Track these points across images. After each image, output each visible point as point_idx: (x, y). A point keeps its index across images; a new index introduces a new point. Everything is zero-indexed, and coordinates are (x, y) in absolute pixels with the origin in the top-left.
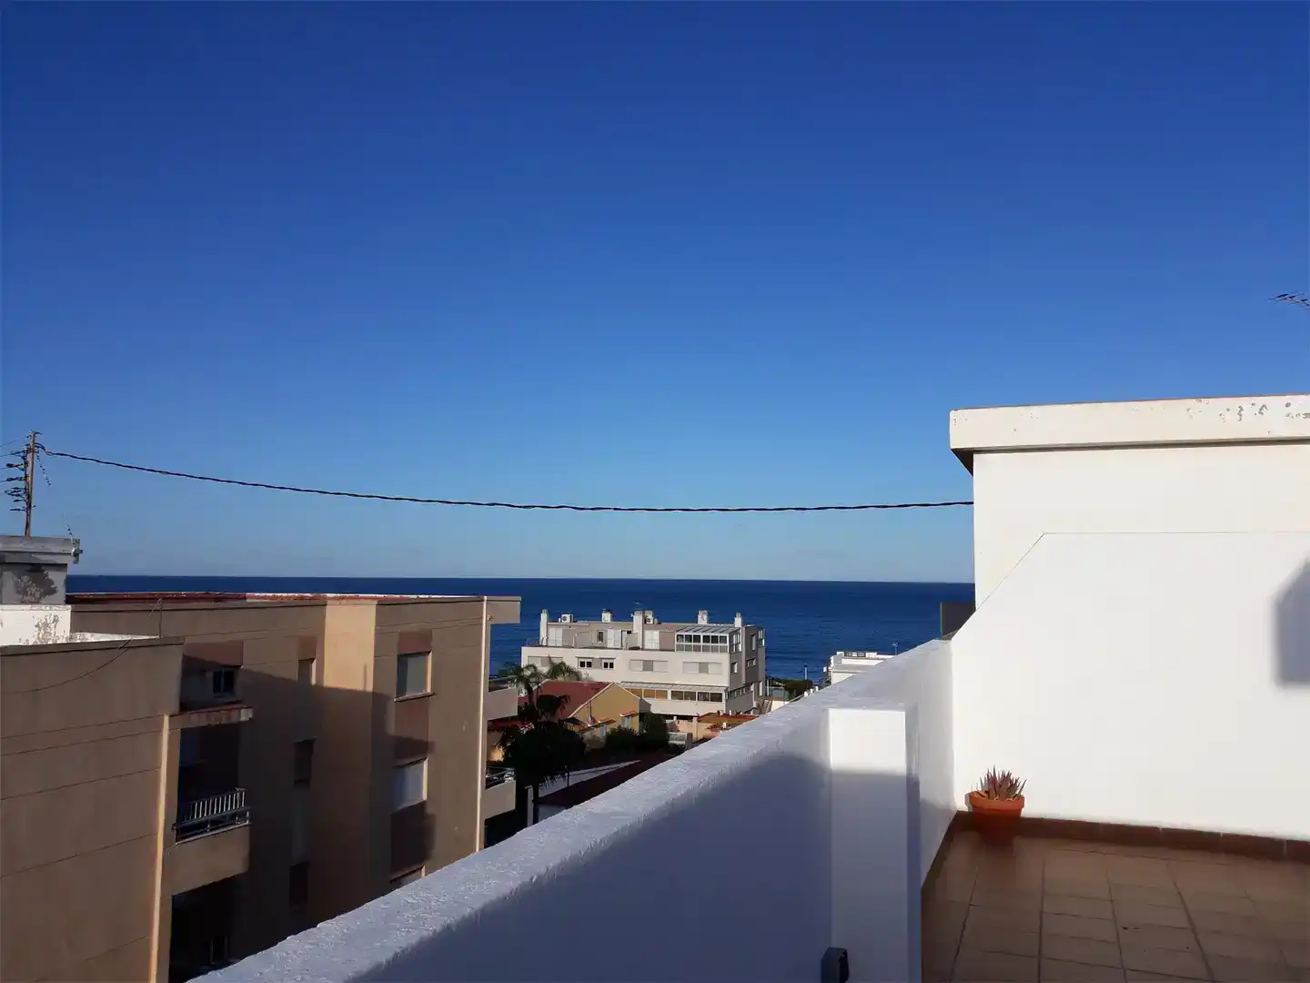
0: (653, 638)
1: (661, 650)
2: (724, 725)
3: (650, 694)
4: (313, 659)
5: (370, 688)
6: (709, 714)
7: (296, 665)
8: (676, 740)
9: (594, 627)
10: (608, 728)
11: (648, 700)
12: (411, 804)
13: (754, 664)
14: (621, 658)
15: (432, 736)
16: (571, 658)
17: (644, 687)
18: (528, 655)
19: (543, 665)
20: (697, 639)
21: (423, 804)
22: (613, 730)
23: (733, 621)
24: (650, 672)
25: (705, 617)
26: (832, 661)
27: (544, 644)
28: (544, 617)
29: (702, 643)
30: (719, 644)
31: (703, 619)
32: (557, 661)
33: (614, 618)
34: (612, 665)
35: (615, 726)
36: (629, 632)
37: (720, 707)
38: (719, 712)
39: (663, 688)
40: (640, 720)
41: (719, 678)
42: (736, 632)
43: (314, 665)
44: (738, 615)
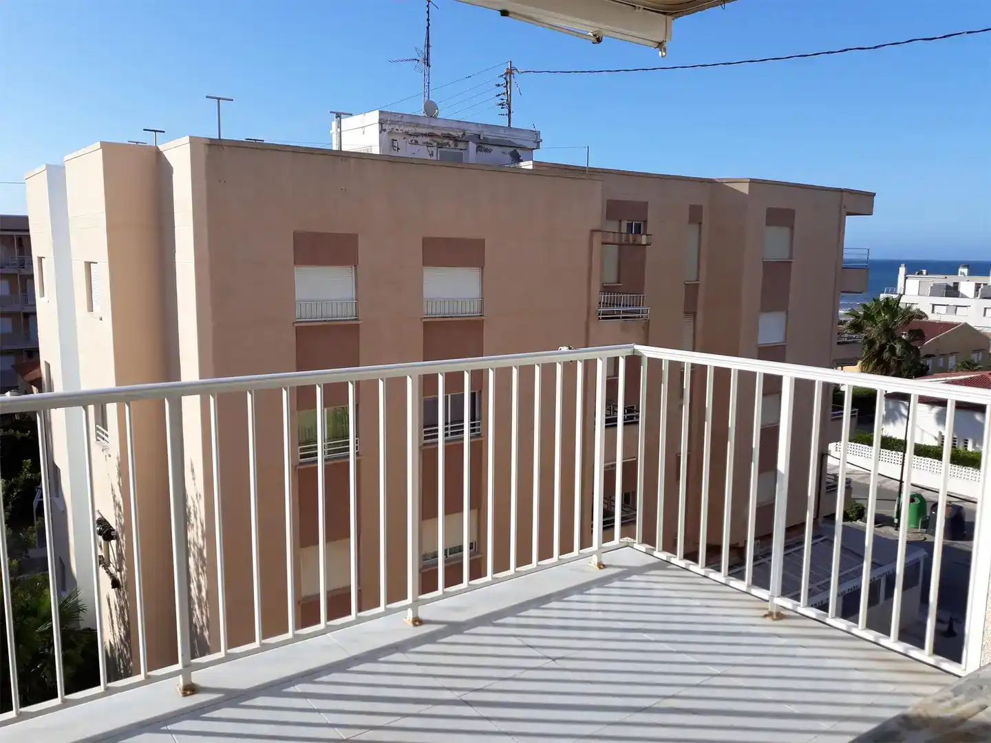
4: (701, 223)
9: (950, 279)
16: (925, 304)
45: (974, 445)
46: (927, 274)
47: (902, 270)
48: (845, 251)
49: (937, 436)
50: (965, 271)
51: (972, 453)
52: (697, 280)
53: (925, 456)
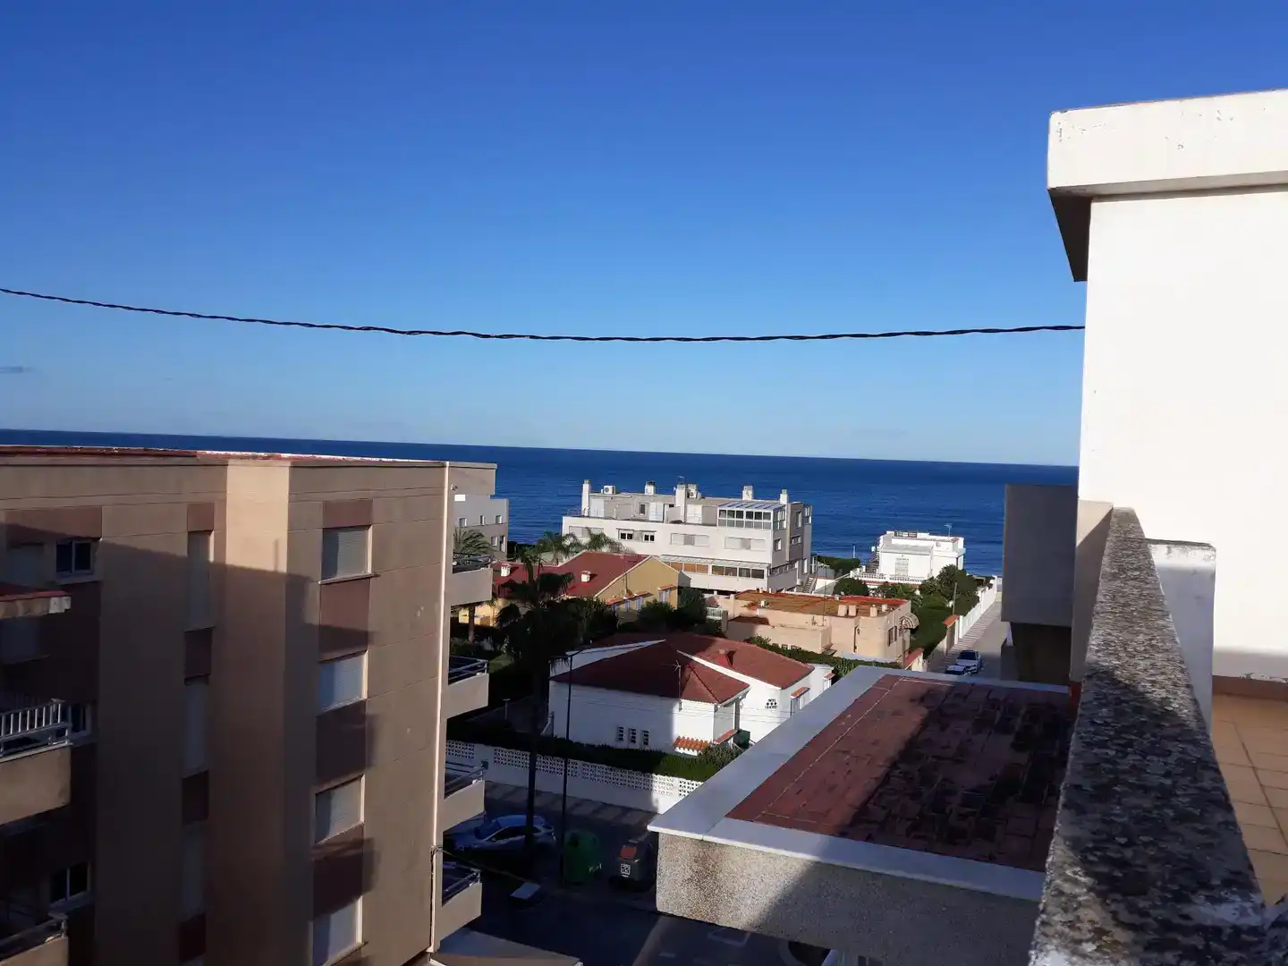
0: (696, 512)
1: (704, 525)
2: (763, 603)
3: (693, 568)
4: (211, 531)
5: (283, 568)
6: (748, 591)
7: (185, 538)
8: (714, 615)
9: (636, 499)
10: (643, 602)
11: (688, 574)
12: (342, 704)
13: (799, 541)
14: (662, 532)
15: (372, 625)
16: (611, 530)
17: (685, 561)
18: (569, 524)
19: (583, 536)
20: (740, 514)
21: (361, 705)
22: (648, 603)
23: (778, 498)
24: (691, 546)
25: (750, 492)
26: (881, 541)
27: (586, 514)
28: (586, 487)
29: (745, 519)
30: (762, 521)
31: (747, 494)
32: (595, 532)
33: (657, 491)
34: (652, 538)
35: (650, 599)
36: (671, 506)
37: (762, 584)
38: (758, 590)
39: (703, 562)
40: (679, 593)
41: (762, 555)
42: (781, 509)
43: (212, 538)
44: (784, 491)
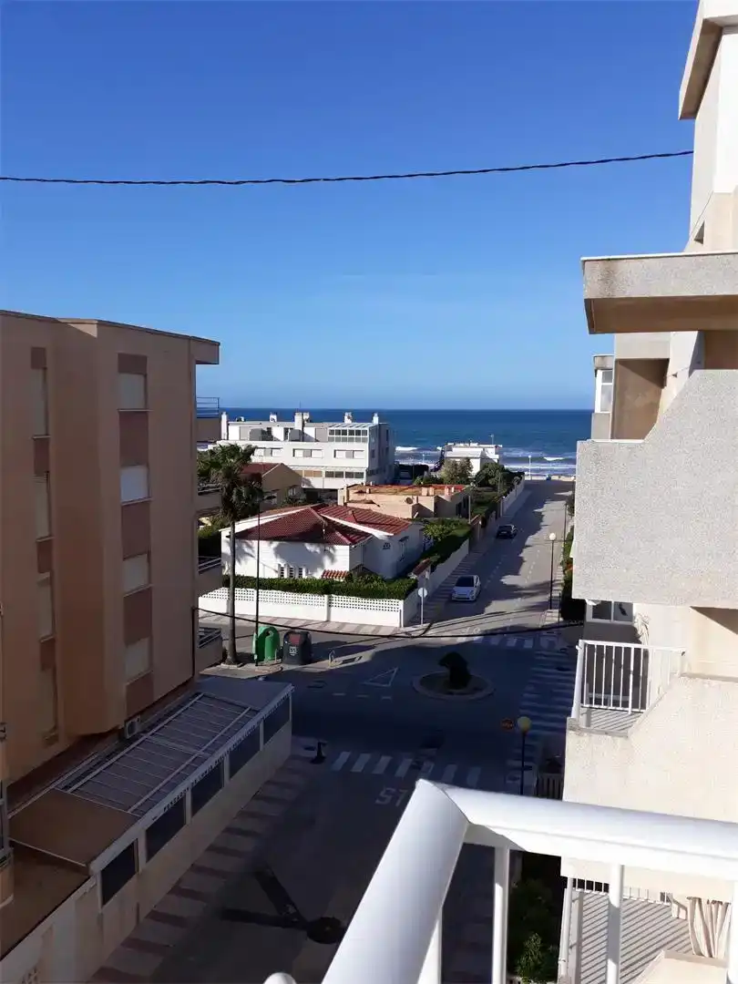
1: (317, 441)
2: (368, 491)
3: (312, 474)
9: (264, 425)
11: (307, 478)
14: (286, 448)
17: (305, 469)
20: (344, 432)
24: (310, 458)
27: (225, 438)
29: (348, 436)
30: (361, 436)
31: (349, 419)
36: (292, 429)
37: (363, 480)
39: (319, 469)
41: (362, 462)
42: (374, 427)
45: (307, 573)
46: (245, 420)
47: (224, 417)
48: (198, 400)
49: (277, 569)
50: (275, 417)
51: (307, 580)
52: (47, 435)
53: (271, 588)
